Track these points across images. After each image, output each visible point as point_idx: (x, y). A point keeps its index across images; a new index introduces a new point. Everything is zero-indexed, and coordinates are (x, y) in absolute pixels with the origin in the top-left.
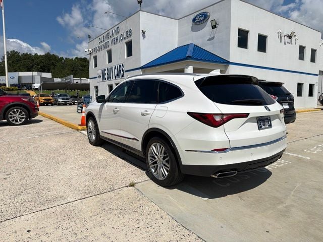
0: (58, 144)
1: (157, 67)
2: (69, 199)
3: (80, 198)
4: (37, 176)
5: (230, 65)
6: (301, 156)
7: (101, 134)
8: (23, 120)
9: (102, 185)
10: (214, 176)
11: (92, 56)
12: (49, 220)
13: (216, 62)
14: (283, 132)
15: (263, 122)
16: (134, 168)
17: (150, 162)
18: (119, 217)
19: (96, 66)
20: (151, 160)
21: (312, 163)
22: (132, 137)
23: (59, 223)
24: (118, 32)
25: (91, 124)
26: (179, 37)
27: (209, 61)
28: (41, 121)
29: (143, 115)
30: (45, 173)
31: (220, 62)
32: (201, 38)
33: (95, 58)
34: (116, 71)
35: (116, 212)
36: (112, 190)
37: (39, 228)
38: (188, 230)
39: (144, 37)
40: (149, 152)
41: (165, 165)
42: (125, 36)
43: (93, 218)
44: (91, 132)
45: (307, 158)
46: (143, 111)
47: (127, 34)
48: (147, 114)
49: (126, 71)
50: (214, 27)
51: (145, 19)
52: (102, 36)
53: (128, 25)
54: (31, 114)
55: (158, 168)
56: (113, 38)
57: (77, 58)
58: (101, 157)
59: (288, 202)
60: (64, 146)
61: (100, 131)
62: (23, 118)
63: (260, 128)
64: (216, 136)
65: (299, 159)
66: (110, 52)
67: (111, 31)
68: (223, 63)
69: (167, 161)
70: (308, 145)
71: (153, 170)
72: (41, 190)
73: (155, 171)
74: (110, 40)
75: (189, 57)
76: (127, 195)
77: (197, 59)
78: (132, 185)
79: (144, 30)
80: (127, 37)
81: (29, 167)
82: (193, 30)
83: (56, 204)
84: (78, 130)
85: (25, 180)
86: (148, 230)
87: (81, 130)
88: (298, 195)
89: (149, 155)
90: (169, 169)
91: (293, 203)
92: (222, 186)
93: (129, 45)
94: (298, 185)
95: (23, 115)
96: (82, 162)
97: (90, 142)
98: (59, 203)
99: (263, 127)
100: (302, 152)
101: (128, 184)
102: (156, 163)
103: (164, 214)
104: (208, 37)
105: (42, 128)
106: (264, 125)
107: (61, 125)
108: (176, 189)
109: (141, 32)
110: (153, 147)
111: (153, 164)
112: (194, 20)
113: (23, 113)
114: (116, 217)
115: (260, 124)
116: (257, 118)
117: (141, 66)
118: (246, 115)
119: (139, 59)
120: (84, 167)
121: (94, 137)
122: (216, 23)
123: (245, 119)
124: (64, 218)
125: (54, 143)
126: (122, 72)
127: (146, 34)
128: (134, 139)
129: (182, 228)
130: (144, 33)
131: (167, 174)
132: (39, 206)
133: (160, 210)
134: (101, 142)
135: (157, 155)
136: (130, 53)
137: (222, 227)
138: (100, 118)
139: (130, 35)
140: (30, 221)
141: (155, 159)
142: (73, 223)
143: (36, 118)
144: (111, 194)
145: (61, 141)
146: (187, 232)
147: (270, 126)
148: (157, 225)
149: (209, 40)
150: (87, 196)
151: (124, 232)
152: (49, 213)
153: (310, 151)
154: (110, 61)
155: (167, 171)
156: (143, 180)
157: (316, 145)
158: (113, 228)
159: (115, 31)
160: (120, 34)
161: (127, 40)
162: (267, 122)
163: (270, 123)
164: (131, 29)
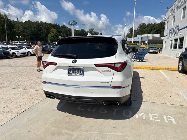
14: (101, 82)
24: (180, 2)
33: (168, 22)
34: (175, 30)
47: (184, 1)
49: (180, 30)
52: (172, 7)
56: (177, 6)
63: (69, 74)
66: (174, 17)
80: (184, 3)
99: (73, 74)
106: (75, 73)
115: (70, 72)
118: (55, 64)
126: (178, 31)
136: (184, 16)
139: (186, 2)
147: (82, 75)
154: (174, 24)
159: (179, 1)
160: (180, 3)
161: (184, 6)
162: (79, 71)
163: (82, 72)
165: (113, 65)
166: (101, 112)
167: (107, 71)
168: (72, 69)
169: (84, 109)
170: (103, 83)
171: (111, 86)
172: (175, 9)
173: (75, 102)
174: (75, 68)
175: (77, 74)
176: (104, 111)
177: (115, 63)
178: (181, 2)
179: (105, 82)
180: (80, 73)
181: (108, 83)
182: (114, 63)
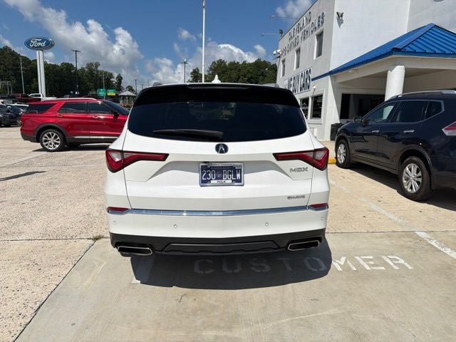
11: (281, 60)
14: (289, 198)
19: (284, 75)
24: (310, 20)
26: (410, 16)
33: (284, 61)
34: (302, 79)
39: (340, 22)
42: (317, 25)
47: (319, 21)
49: (313, 80)
52: (292, 29)
53: (321, 7)
56: (303, 30)
63: (204, 182)
66: (298, 51)
67: (302, 20)
75: (394, 51)
77: (414, 53)
78: (97, 239)
79: (340, 12)
80: (319, 25)
93: (320, 36)
94: (329, 312)
106: (220, 178)
109: (336, 15)
115: (207, 176)
117: (330, 70)
118: (163, 157)
119: (328, 62)
126: (308, 81)
127: (344, 18)
130: (340, 16)
136: (319, 54)
139: (322, 23)
147: (239, 182)
154: (298, 66)
159: (306, 19)
160: (311, 24)
161: (318, 31)
162: (230, 173)
163: (238, 175)
164: (323, 14)
165: (311, 155)
166: (259, 271)
167: (299, 170)
168: (211, 169)
169: (212, 270)
170: (293, 197)
171: (309, 204)
172: (300, 35)
173: (216, 254)
174: (220, 165)
175: (227, 181)
176: (263, 268)
177: (316, 151)
178: (311, 22)
179: (297, 197)
180: (235, 176)
181: (303, 196)
182: (313, 149)
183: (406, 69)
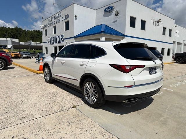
0: (26, 82)
1: (84, 37)
2: (36, 116)
3: (43, 115)
4: (15, 102)
5: (125, 37)
6: (168, 89)
7: (53, 76)
8: (3, 67)
9: (56, 108)
10: (124, 102)
11: (44, 29)
12: (26, 130)
13: (118, 35)
15: (152, 70)
16: (74, 97)
17: (85, 93)
18: (69, 127)
19: (46, 35)
20: (85, 92)
21: (174, 93)
22: (74, 78)
23: (32, 132)
24: (61, 16)
25: (46, 70)
27: (114, 34)
28: (14, 68)
29: (81, 65)
30: (20, 100)
31: (120, 35)
32: (109, 21)
34: (59, 39)
35: (67, 124)
36: (62, 110)
37: (20, 135)
38: (111, 134)
39: (76, 19)
40: (85, 87)
41: (94, 95)
42: (65, 18)
43: (54, 127)
44: (46, 75)
45: (171, 90)
46: (81, 63)
47: (66, 17)
48: (83, 65)
49: (65, 39)
50: (117, 15)
51: (77, 9)
52: (50, 18)
53: (66, 12)
54: (8, 64)
55: (90, 97)
56: (57, 19)
57: (34, 30)
58: (53, 90)
59: (165, 116)
60: (30, 83)
61: (52, 74)
62: (3, 66)
63: (150, 74)
64: (127, 78)
65: (167, 91)
66: (55, 27)
67: (56, 15)
68: (122, 35)
69: (96, 93)
70: (171, 83)
71: (87, 98)
72: (18, 111)
73: (88, 99)
74: (55, 20)
75: (102, 32)
76: (72, 113)
77: (107, 33)
78: (74, 107)
80: (66, 19)
81: (9, 96)
82: (105, 16)
83: (29, 119)
84: (37, 73)
85: (7, 105)
86: (87, 134)
87: (40, 74)
88: (170, 112)
89: (84, 89)
90: (97, 98)
91: (168, 117)
92: (127, 107)
93: (67, 24)
94: (169, 106)
95: (3, 64)
96: (42, 93)
97: (46, 81)
98: (31, 119)
99: (152, 73)
100: (168, 87)
101: (72, 107)
102: (88, 94)
103: (96, 124)
104: (113, 21)
105: (15, 72)
106: (153, 72)
107: (26, 71)
108: (101, 109)
109: (74, 16)
110: (87, 84)
111: (87, 94)
112: (105, 10)
113: (3, 63)
114: (67, 127)
115: (151, 71)
116: (149, 68)
117: (74, 36)
118: (143, 66)
119: (73, 32)
120: (43, 96)
121: (48, 78)
122: (118, 13)
123: (143, 69)
124: (35, 128)
125: (23, 81)
126: (62, 39)
127: (77, 17)
128: (75, 79)
129: (107, 133)
130: (76, 16)
131: (95, 100)
132: (18, 121)
133: (93, 122)
134: (53, 81)
135: (89, 89)
136: (67, 28)
137: (130, 132)
138: (52, 66)
139: (68, 18)
140: (13, 131)
141: (88, 91)
142: (41, 131)
143: (11, 66)
144: (62, 113)
145: (28, 80)
146: (111, 135)
147: (156, 72)
148: (93, 131)
149: (114, 22)
150: (48, 114)
151: (73, 136)
152: (25, 125)
153: (172, 86)
154: (55, 32)
155: (96, 99)
156: (80, 104)
157: (175, 83)
158: (66, 134)
159: (59, 15)
161: (66, 21)
163: (155, 70)
164: (68, 14)
183: (105, 38)
